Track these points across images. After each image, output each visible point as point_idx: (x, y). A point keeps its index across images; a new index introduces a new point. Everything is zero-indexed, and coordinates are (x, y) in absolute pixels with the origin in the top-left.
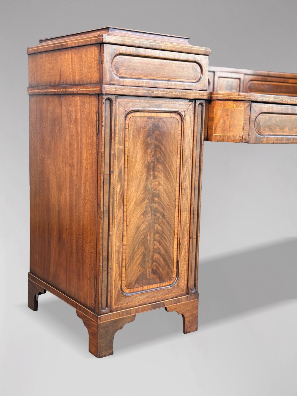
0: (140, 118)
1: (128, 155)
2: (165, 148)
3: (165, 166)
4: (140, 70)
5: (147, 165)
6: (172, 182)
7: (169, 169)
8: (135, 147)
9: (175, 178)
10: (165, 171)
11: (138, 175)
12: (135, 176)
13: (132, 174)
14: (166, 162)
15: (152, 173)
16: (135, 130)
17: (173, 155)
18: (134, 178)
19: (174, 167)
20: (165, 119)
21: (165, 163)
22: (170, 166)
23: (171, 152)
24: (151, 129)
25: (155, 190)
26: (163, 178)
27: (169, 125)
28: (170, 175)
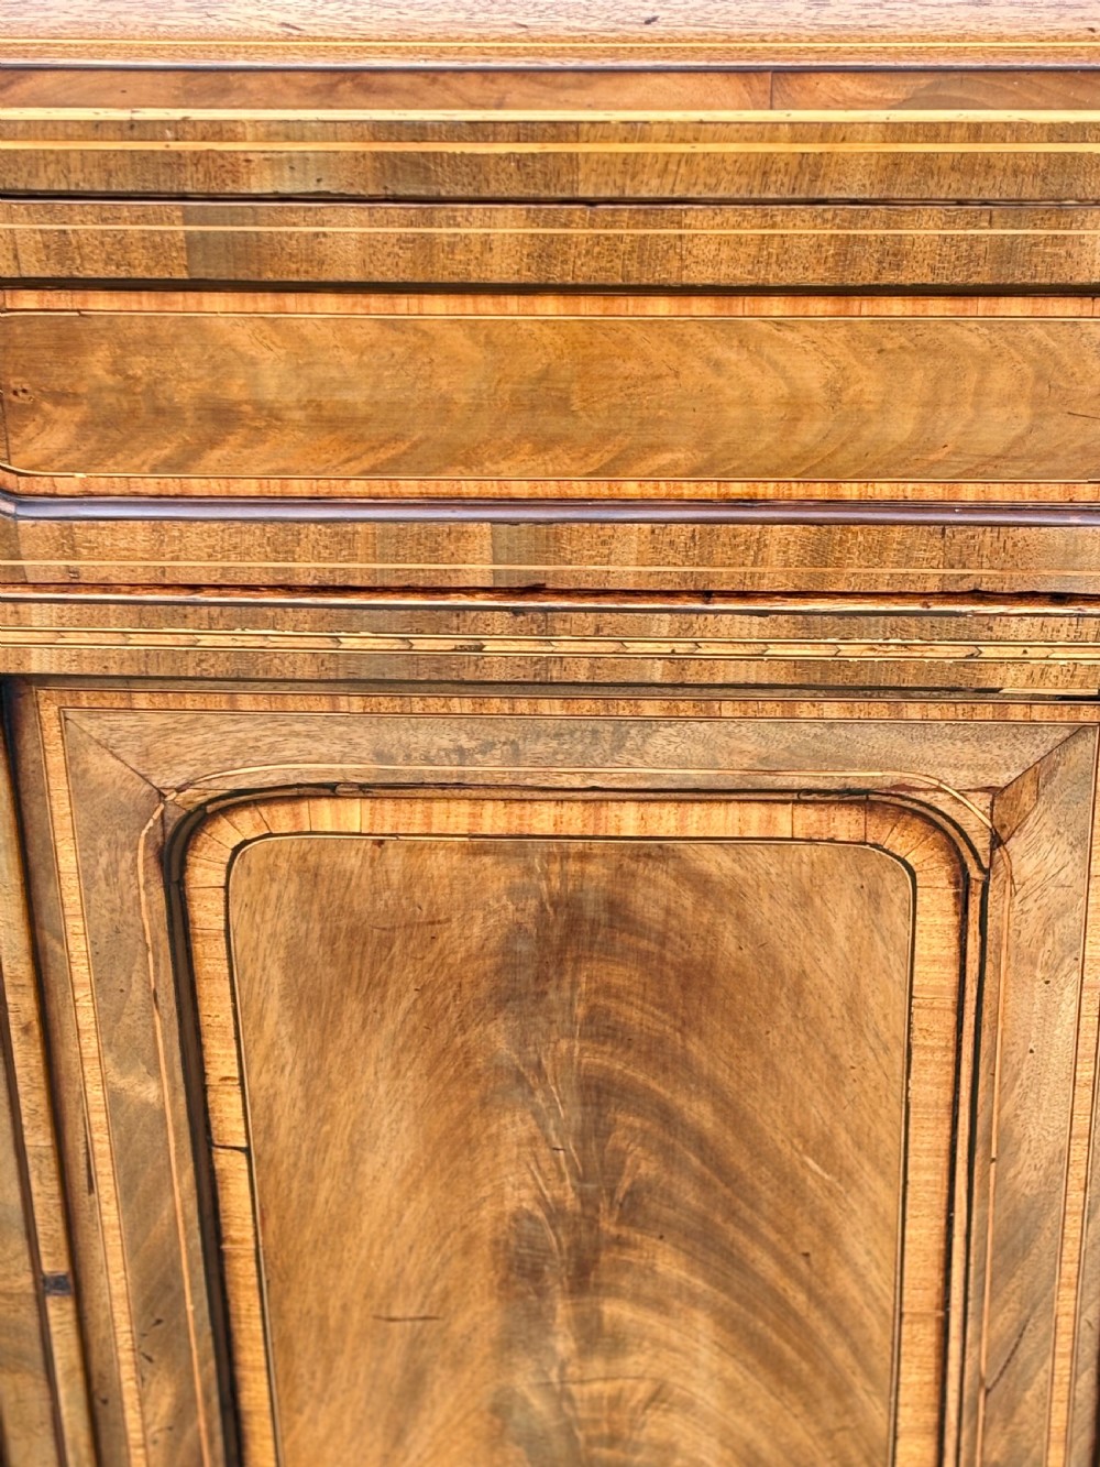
0: (366, 844)
1: (247, 1151)
2: (727, 1108)
3: (733, 1260)
4: (298, 415)
5: (496, 1242)
6: (841, 1390)
7: (785, 1284)
8: (330, 1087)
9: (881, 1363)
10: (738, 1298)
11: (396, 1313)
12: (356, 1315)
13: (323, 1302)
14: (750, 1229)
15: (562, 1309)
16: (314, 949)
17: (847, 1175)
18: (341, 1330)
19: (859, 1277)
20: (716, 862)
21: (734, 1234)
22: (802, 1265)
23: (823, 1148)
24: (523, 947)
25: (613, 1440)
26: (705, 1355)
27: (768, 912)
28: (810, 1335)
